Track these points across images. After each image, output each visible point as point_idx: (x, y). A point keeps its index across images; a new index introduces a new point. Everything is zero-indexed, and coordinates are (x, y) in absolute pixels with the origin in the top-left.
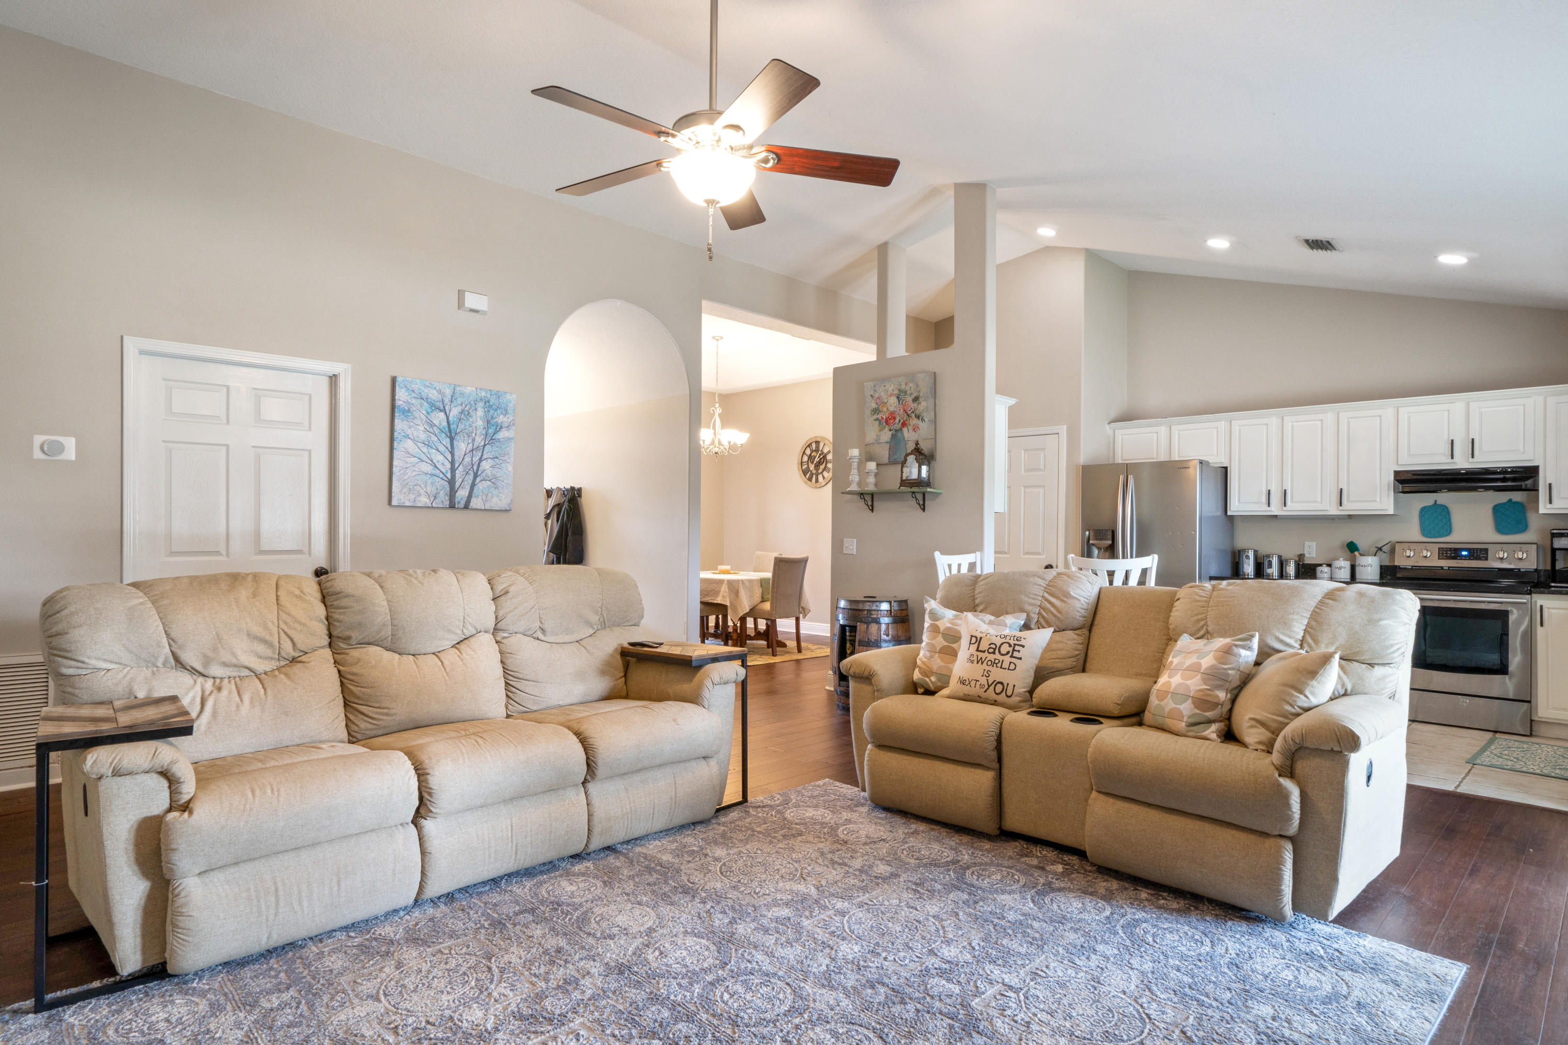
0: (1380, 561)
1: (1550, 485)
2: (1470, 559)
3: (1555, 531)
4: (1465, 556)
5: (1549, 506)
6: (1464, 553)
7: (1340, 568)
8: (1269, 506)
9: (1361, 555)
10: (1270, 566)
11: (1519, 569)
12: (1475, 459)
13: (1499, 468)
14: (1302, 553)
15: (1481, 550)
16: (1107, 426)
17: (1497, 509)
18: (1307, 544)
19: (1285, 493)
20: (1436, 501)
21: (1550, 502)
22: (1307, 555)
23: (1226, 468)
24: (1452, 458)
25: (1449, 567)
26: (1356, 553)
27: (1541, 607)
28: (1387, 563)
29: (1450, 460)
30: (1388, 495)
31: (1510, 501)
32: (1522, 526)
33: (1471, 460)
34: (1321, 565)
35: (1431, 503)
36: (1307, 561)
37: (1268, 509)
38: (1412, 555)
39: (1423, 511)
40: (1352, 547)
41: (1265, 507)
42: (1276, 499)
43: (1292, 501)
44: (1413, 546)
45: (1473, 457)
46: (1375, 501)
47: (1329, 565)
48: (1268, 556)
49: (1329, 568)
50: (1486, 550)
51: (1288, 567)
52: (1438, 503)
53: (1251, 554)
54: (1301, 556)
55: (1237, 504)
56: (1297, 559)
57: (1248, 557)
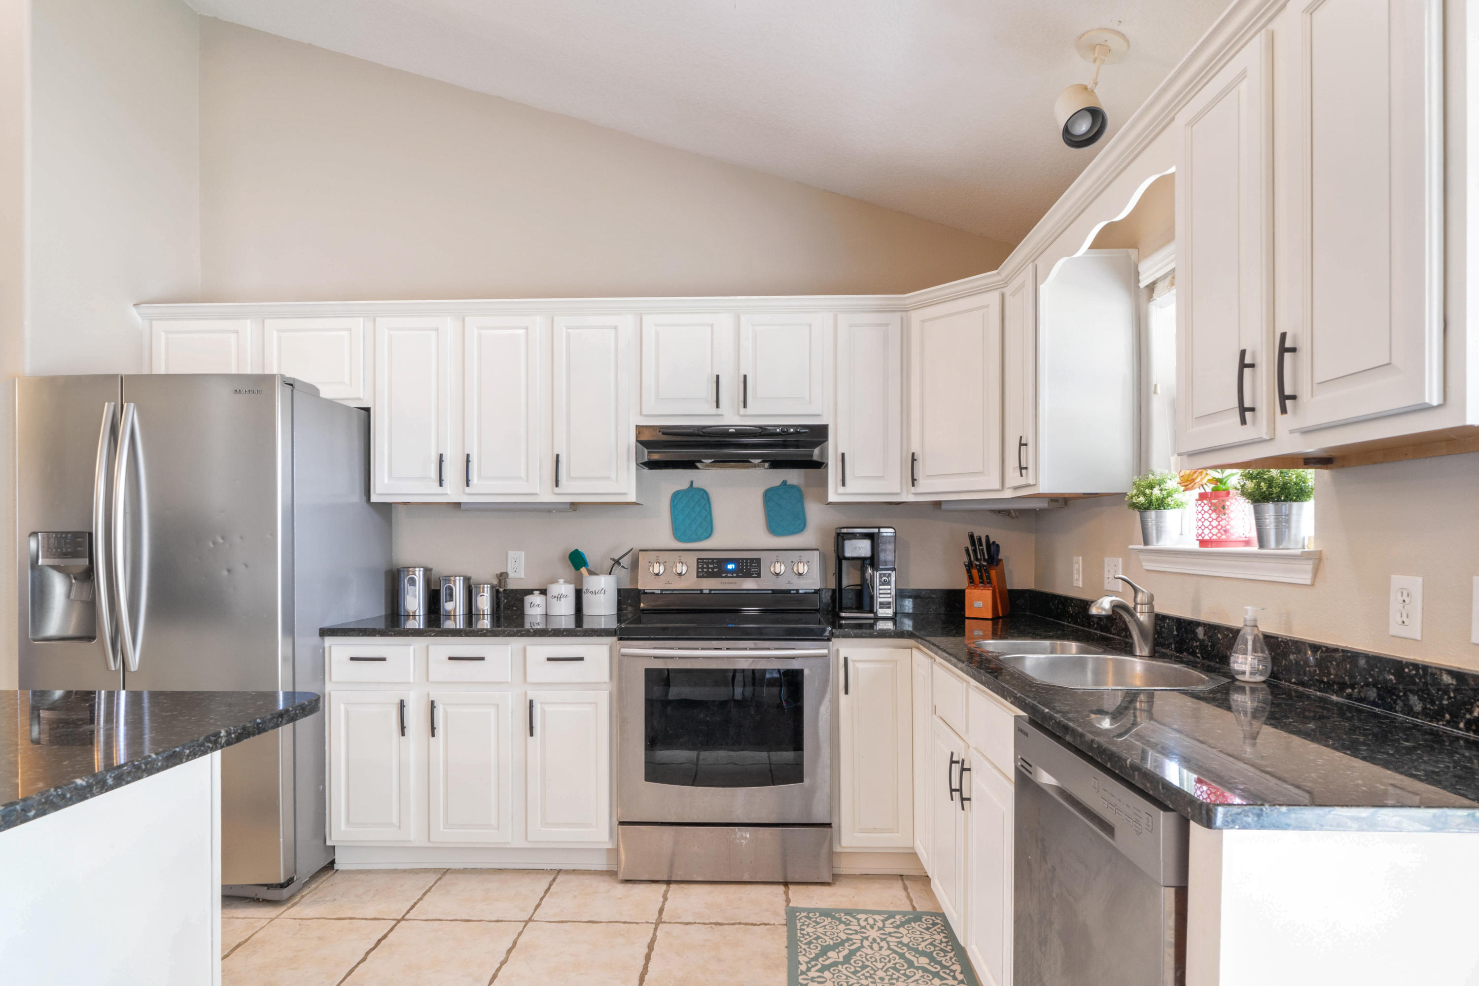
0: (618, 581)
1: (843, 455)
2: (738, 577)
3: (845, 531)
4: (732, 571)
5: (841, 490)
6: (731, 566)
7: (559, 597)
8: (441, 485)
9: (591, 573)
10: (450, 597)
11: (797, 590)
12: (750, 410)
13: (779, 426)
14: (504, 571)
15: (752, 560)
16: (134, 311)
17: (770, 496)
18: (511, 554)
19: (468, 461)
20: (692, 482)
21: (844, 485)
22: (511, 575)
23: (367, 410)
24: (718, 406)
25: (710, 590)
26: (583, 570)
27: (846, 659)
28: (627, 586)
29: (714, 411)
30: (628, 469)
31: (784, 483)
32: (798, 524)
33: (742, 411)
34: (530, 592)
35: (685, 486)
36: (512, 585)
37: (440, 490)
38: (661, 572)
39: (676, 497)
40: (577, 560)
41: (434, 487)
42: (454, 472)
43: (480, 477)
44: (663, 556)
45: (745, 406)
46: (608, 478)
47: (543, 592)
48: (447, 579)
49: (543, 597)
50: (758, 561)
51: (479, 598)
52: (695, 485)
53: (419, 576)
54: (502, 577)
55: (386, 480)
56: (495, 582)
57: (412, 582)
